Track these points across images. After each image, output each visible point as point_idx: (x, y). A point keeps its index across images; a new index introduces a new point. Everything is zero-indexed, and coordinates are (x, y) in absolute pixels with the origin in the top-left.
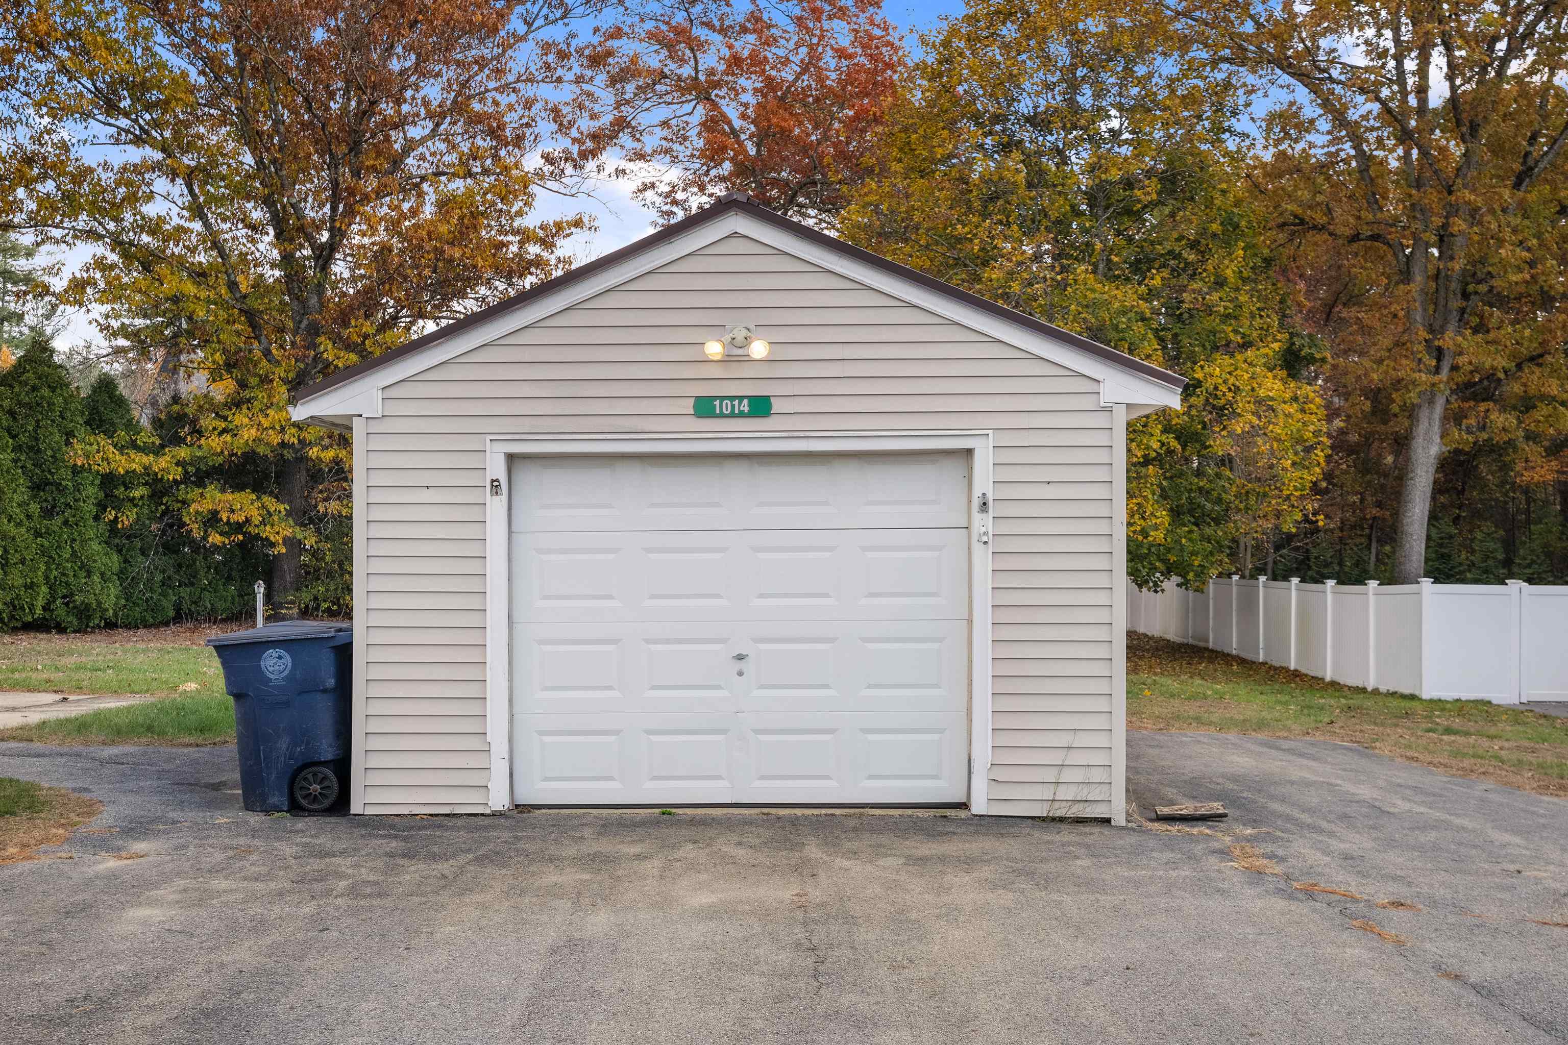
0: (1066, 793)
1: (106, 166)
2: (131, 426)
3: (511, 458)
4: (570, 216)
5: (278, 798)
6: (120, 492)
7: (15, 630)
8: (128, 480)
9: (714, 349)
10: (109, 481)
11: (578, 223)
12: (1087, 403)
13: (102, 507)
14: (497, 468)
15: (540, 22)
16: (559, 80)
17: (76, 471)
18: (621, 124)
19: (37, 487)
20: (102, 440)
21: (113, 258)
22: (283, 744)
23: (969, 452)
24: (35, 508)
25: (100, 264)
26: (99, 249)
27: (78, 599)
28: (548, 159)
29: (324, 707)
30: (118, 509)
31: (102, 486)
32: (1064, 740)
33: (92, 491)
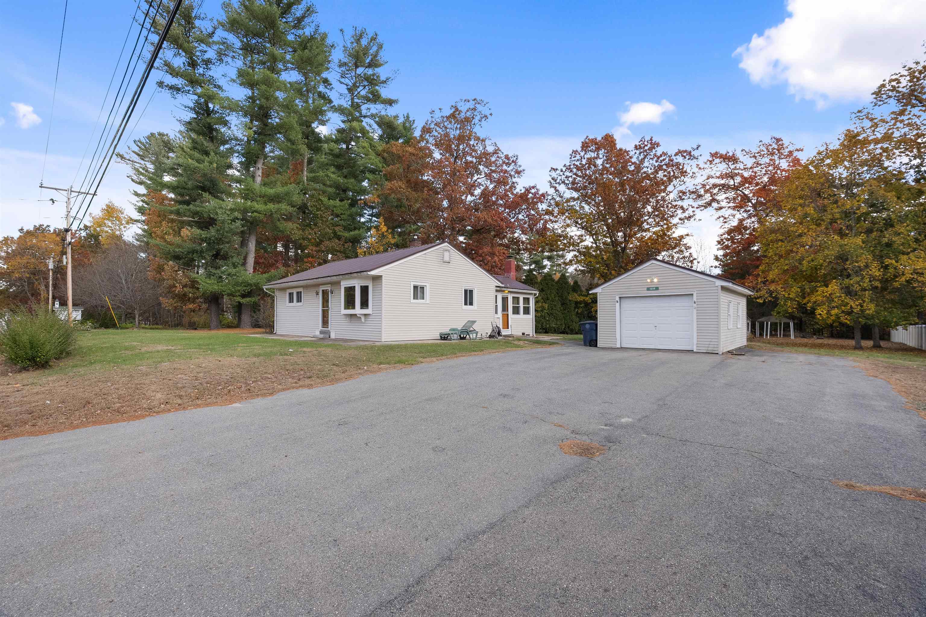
0: (710, 349)
1: (576, 235)
2: (581, 291)
3: (620, 298)
4: (686, 233)
5: (588, 344)
6: (579, 305)
7: (558, 333)
8: (580, 302)
9: (649, 281)
10: (577, 303)
11: (687, 235)
12: (713, 286)
13: (575, 308)
14: (618, 299)
15: (678, 185)
16: (684, 199)
17: (570, 301)
18: (714, 200)
19: (563, 304)
20: (575, 294)
21: (577, 254)
22: (588, 337)
23: (693, 294)
24: (562, 308)
25: (575, 256)
26: (575, 253)
27: (571, 327)
28: (680, 219)
29: (594, 332)
30: (578, 309)
31: (575, 304)
32: (709, 340)
33: (573, 305)
